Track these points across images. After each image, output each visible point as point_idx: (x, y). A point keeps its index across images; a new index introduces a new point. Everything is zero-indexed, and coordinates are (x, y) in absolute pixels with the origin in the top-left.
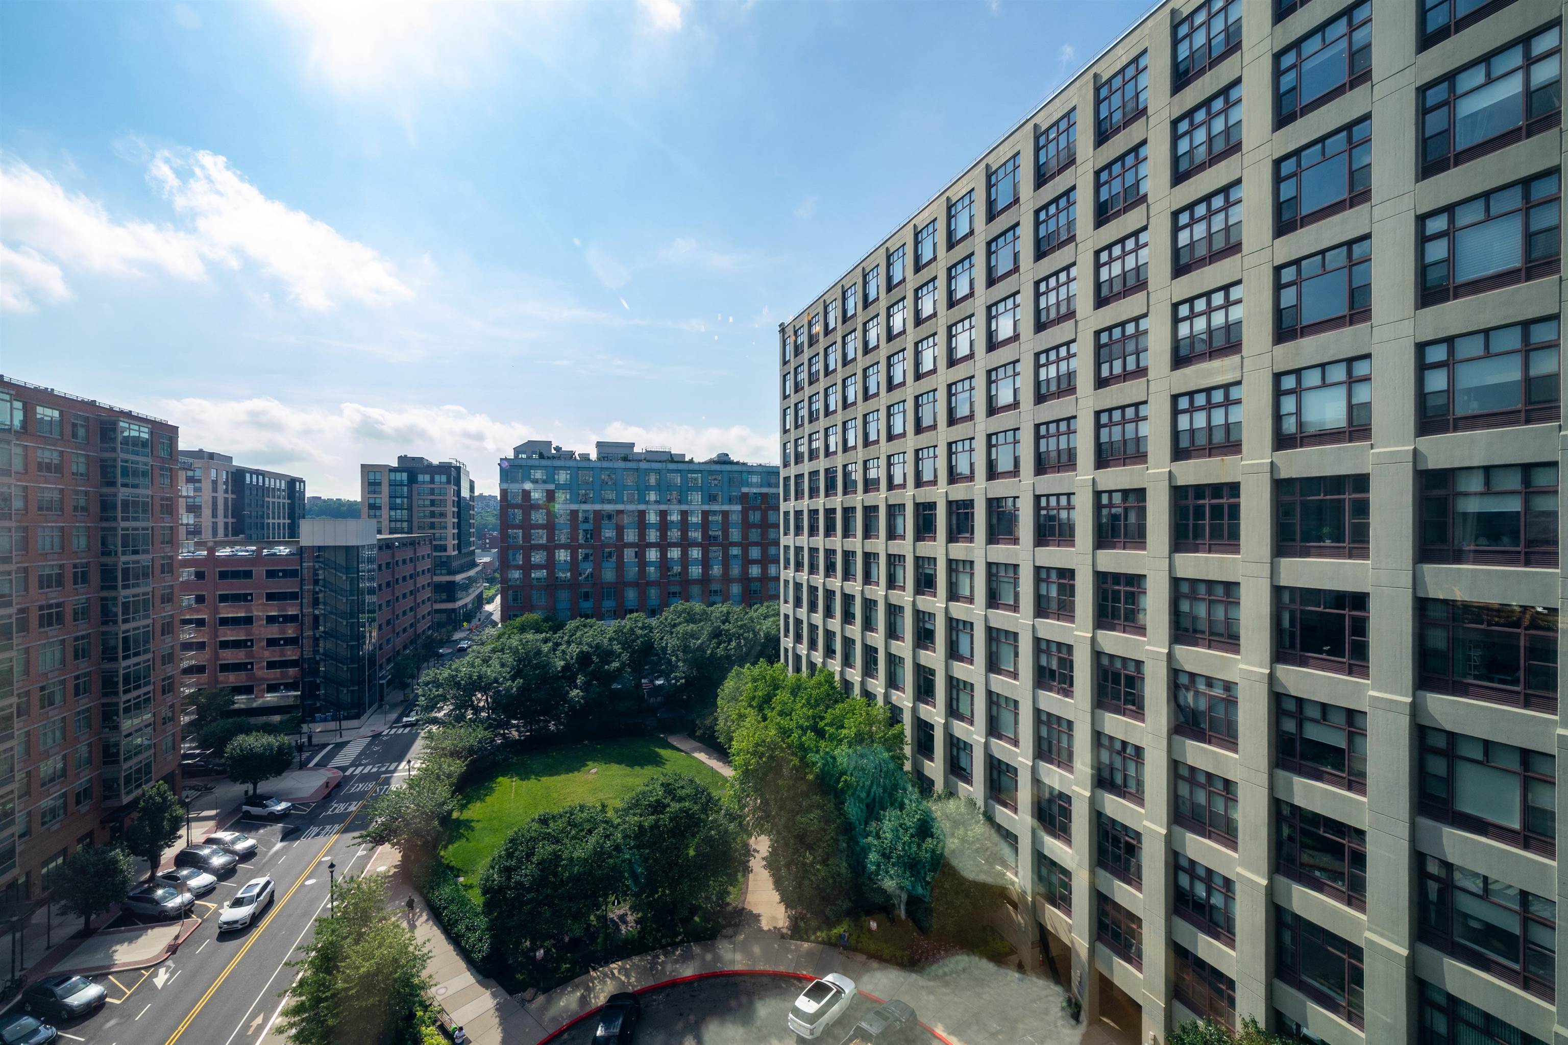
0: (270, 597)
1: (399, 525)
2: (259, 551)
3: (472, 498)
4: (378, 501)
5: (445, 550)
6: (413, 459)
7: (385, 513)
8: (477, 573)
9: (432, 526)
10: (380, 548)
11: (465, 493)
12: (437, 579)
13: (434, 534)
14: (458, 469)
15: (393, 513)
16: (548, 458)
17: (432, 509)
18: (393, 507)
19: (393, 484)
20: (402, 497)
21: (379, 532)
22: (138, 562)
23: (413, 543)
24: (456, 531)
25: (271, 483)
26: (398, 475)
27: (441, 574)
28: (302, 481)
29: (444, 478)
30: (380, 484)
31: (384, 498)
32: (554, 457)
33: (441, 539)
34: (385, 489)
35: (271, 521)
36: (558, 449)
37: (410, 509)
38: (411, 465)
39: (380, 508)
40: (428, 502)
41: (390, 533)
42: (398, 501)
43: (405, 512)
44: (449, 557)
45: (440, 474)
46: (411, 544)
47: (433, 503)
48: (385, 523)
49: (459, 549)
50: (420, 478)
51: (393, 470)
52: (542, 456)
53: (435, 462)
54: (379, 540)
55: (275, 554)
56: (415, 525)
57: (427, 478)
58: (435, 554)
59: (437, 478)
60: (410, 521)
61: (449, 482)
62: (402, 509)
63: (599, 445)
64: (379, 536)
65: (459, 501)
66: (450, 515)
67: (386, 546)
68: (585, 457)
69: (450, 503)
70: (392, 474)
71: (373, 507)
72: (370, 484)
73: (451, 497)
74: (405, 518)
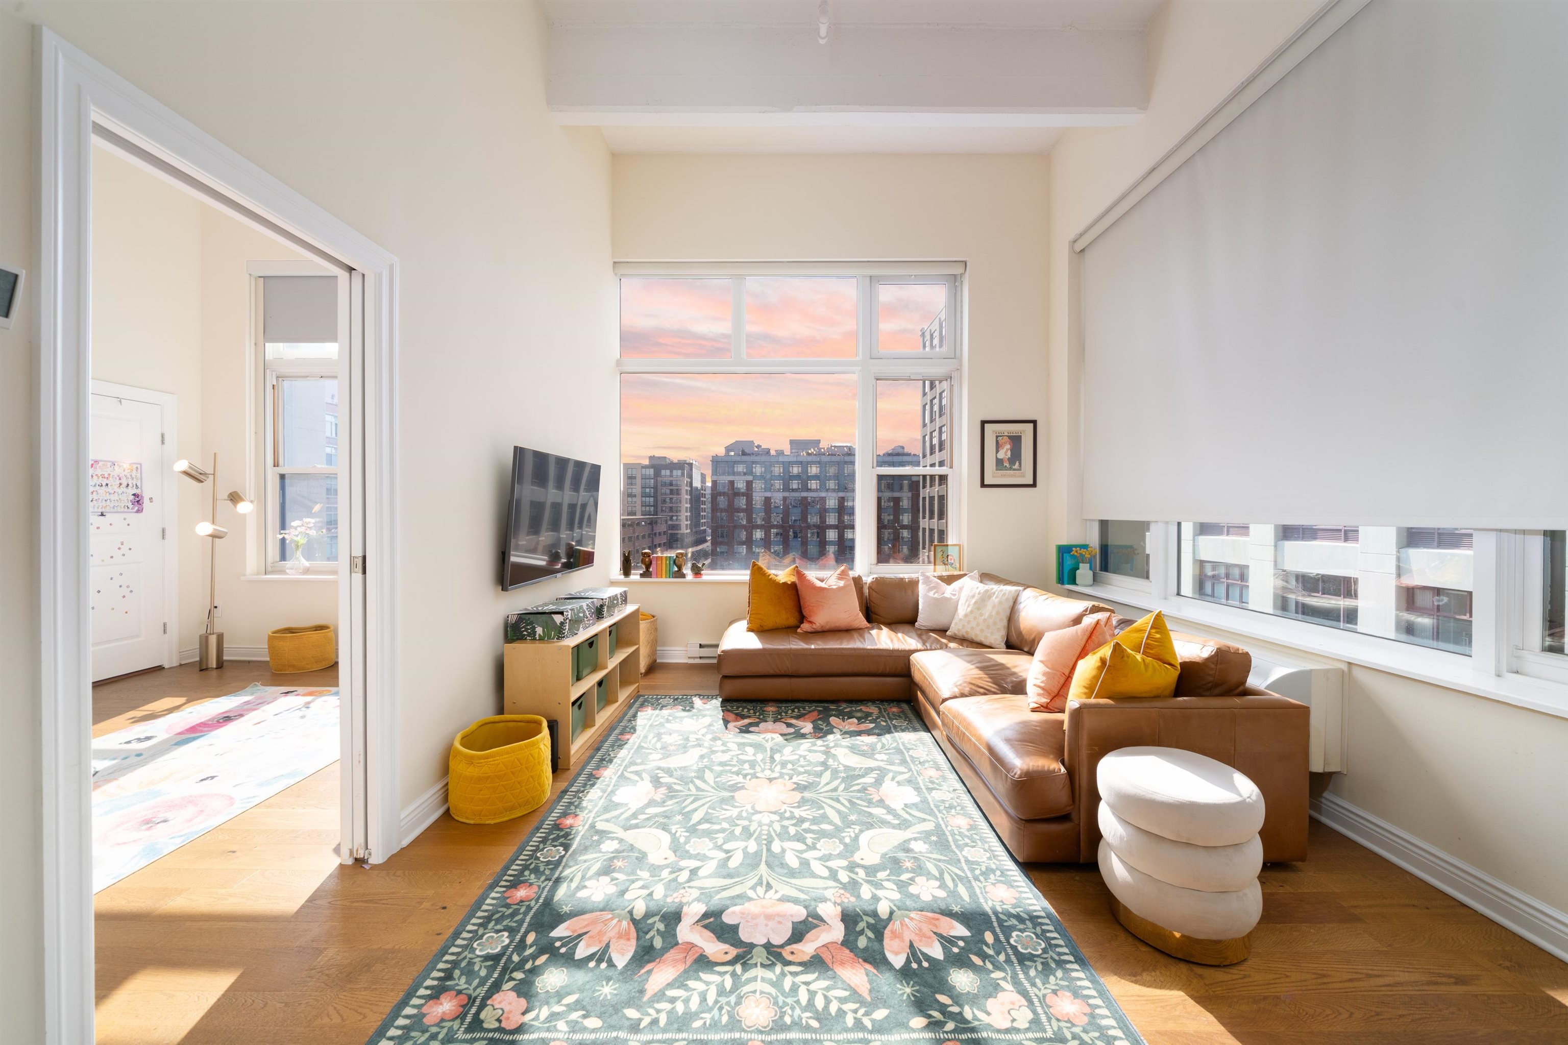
1: (647, 508)
3: (704, 488)
4: (634, 491)
5: (680, 530)
6: (659, 458)
7: (639, 500)
9: (671, 509)
11: (695, 484)
13: (672, 517)
14: (690, 464)
15: (644, 499)
16: (751, 455)
17: (671, 496)
18: (644, 495)
19: (644, 478)
20: (650, 488)
21: (632, 514)
23: (652, 522)
24: (688, 515)
26: (647, 470)
27: (676, 547)
29: (679, 472)
30: (635, 478)
31: (638, 489)
32: (755, 454)
33: (677, 521)
34: (639, 481)
36: (759, 447)
37: (655, 497)
38: (656, 462)
39: (636, 496)
40: (668, 491)
41: (642, 516)
42: (648, 490)
43: (652, 499)
44: (683, 535)
45: (677, 468)
47: (671, 492)
48: (639, 508)
49: (691, 528)
50: (663, 472)
51: (644, 467)
52: (744, 453)
53: (674, 460)
56: (659, 509)
57: (668, 472)
58: (670, 531)
59: (675, 472)
60: (655, 506)
61: (683, 474)
62: (650, 497)
63: (792, 442)
65: (693, 491)
66: (685, 501)
68: (780, 453)
69: (685, 492)
70: (644, 470)
71: (630, 496)
72: (629, 478)
73: (685, 488)
74: (652, 504)
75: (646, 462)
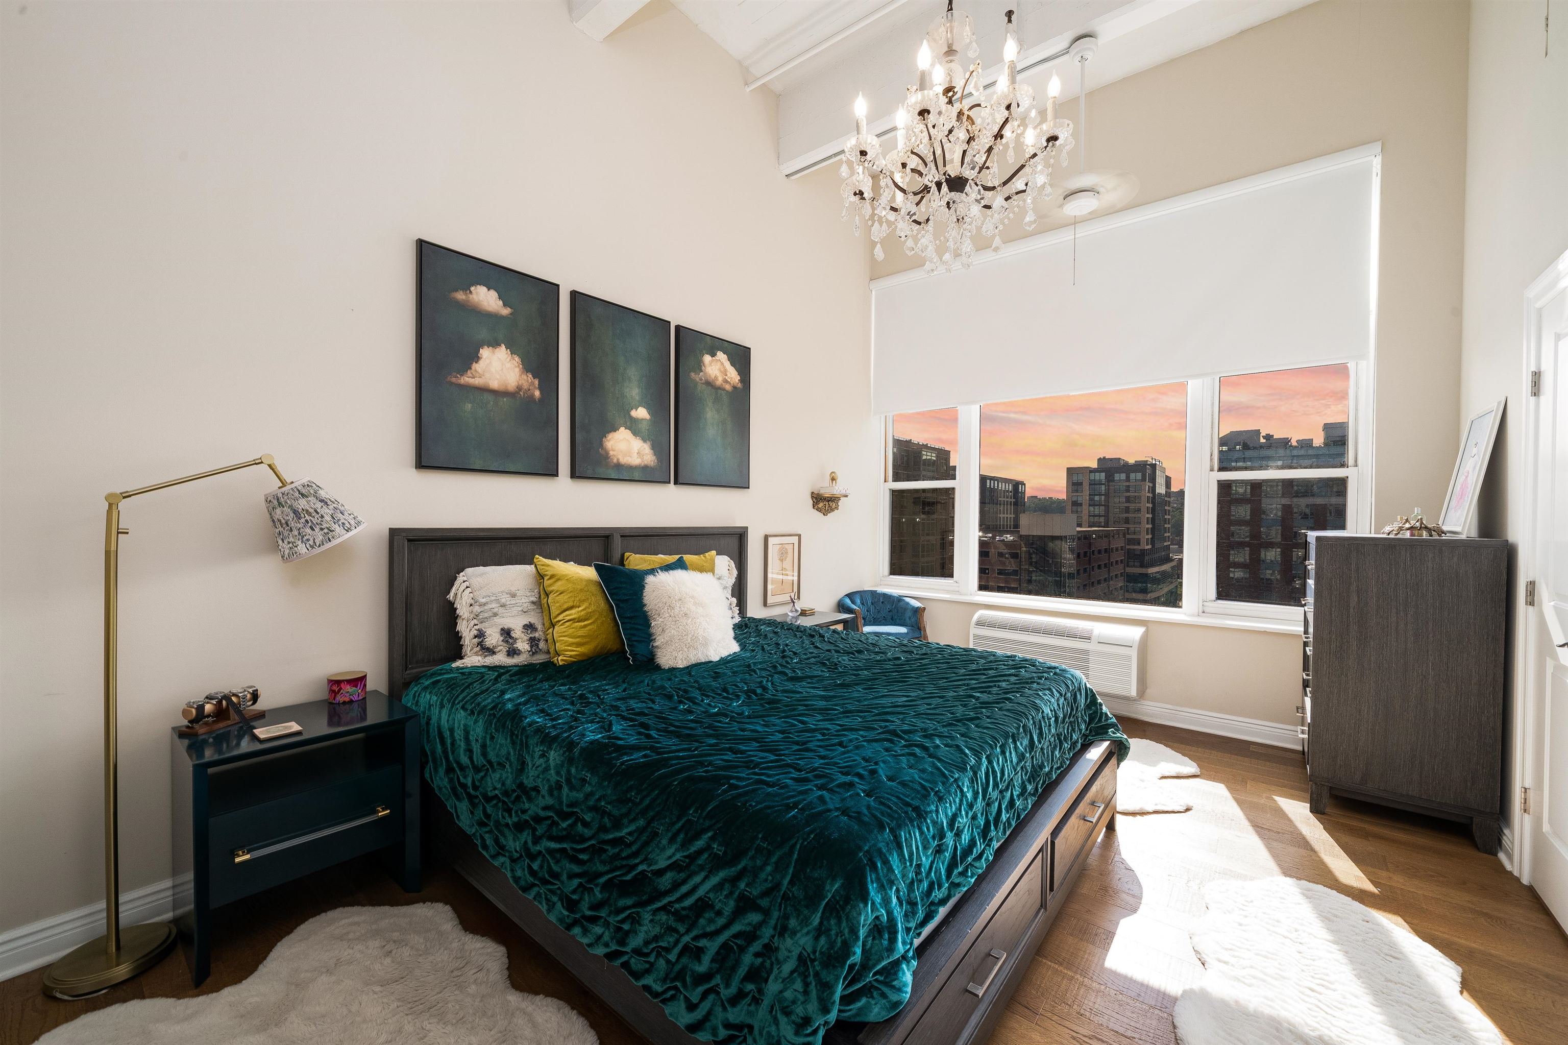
0: (1001, 572)
1: (1096, 519)
2: (994, 537)
3: (1168, 494)
4: (1080, 499)
5: (1139, 544)
6: (1111, 460)
7: (1085, 509)
8: (1173, 568)
9: (1127, 521)
10: (1079, 539)
11: (1161, 489)
12: (1129, 570)
13: (1128, 529)
14: (1154, 466)
15: (1092, 508)
16: (1255, 448)
17: (1126, 505)
18: (1092, 504)
19: (1093, 484)
20: (1100, 495)
21: (1080, 525)
22: (928, 541)
23: (1107, 535)
24: (1150, 526)
25: (1002, 486)
26: (1097, 475)
27: (1134, 566)
28: (1023, 484)
29: (1139, 476)
30: (1081, 484)
31: (1084, 497)
32: (1262, 447)
33: (1134, 533)
34: (1086, 488)
35: (1002, 516)
36: (1268, 437)
37: (1107, 506)
38: (1109, 465)
39: (1081, 505)
40: (1123, 499)
41: (1089, 526)
42: (1097, 498)
43: (1102, 508)
44: (1143, 551)
45: (1135, 471)
46: (1106, 537)
47: (1128, 500)
48: (1085, 518)
49: (1153, 543)
50: (1117, 477)
51: (1092, 471)
52: (1246, 447)
53: (1131, 461)
54: (1079, 532)
55: (1003, 540)
56: (1111, 519)
57: (1123, 476)
58: (1128, 547)
59: (1132, 476)
60: (1106, 516)
61: (1144, 479)
62: (1100, 505)
64: (1079, 529)
65: (1154, 498)
66: (1144, 510)
67: (1085, 538)
69: (1144, 499)
70: (1092, 476)
71: (1075, 504)
72: (1074, 484)
73: (1146, 493)
74: (1103, 513)
75: (1094, 465)
